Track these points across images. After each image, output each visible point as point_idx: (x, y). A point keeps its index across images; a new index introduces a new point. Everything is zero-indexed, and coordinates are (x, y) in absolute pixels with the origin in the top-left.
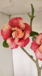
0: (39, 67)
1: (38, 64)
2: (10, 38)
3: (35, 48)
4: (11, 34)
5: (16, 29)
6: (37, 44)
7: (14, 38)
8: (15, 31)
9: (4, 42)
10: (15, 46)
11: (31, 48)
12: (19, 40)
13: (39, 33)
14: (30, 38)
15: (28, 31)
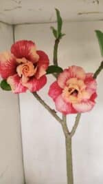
0: (68, 131)
1: (66, 125)
2: (13, 75)
3: (55, 95)
4: (16, 69)
5: (24, 60)
6: (59, 87)
7: (20, 76)
8: (22, 63)
9: (2, 82)
10: (21, 90)
11: (49, 94)
12: (28, 79)
13: (63, 69)
14: (47, 76)
15: (44, 66)
